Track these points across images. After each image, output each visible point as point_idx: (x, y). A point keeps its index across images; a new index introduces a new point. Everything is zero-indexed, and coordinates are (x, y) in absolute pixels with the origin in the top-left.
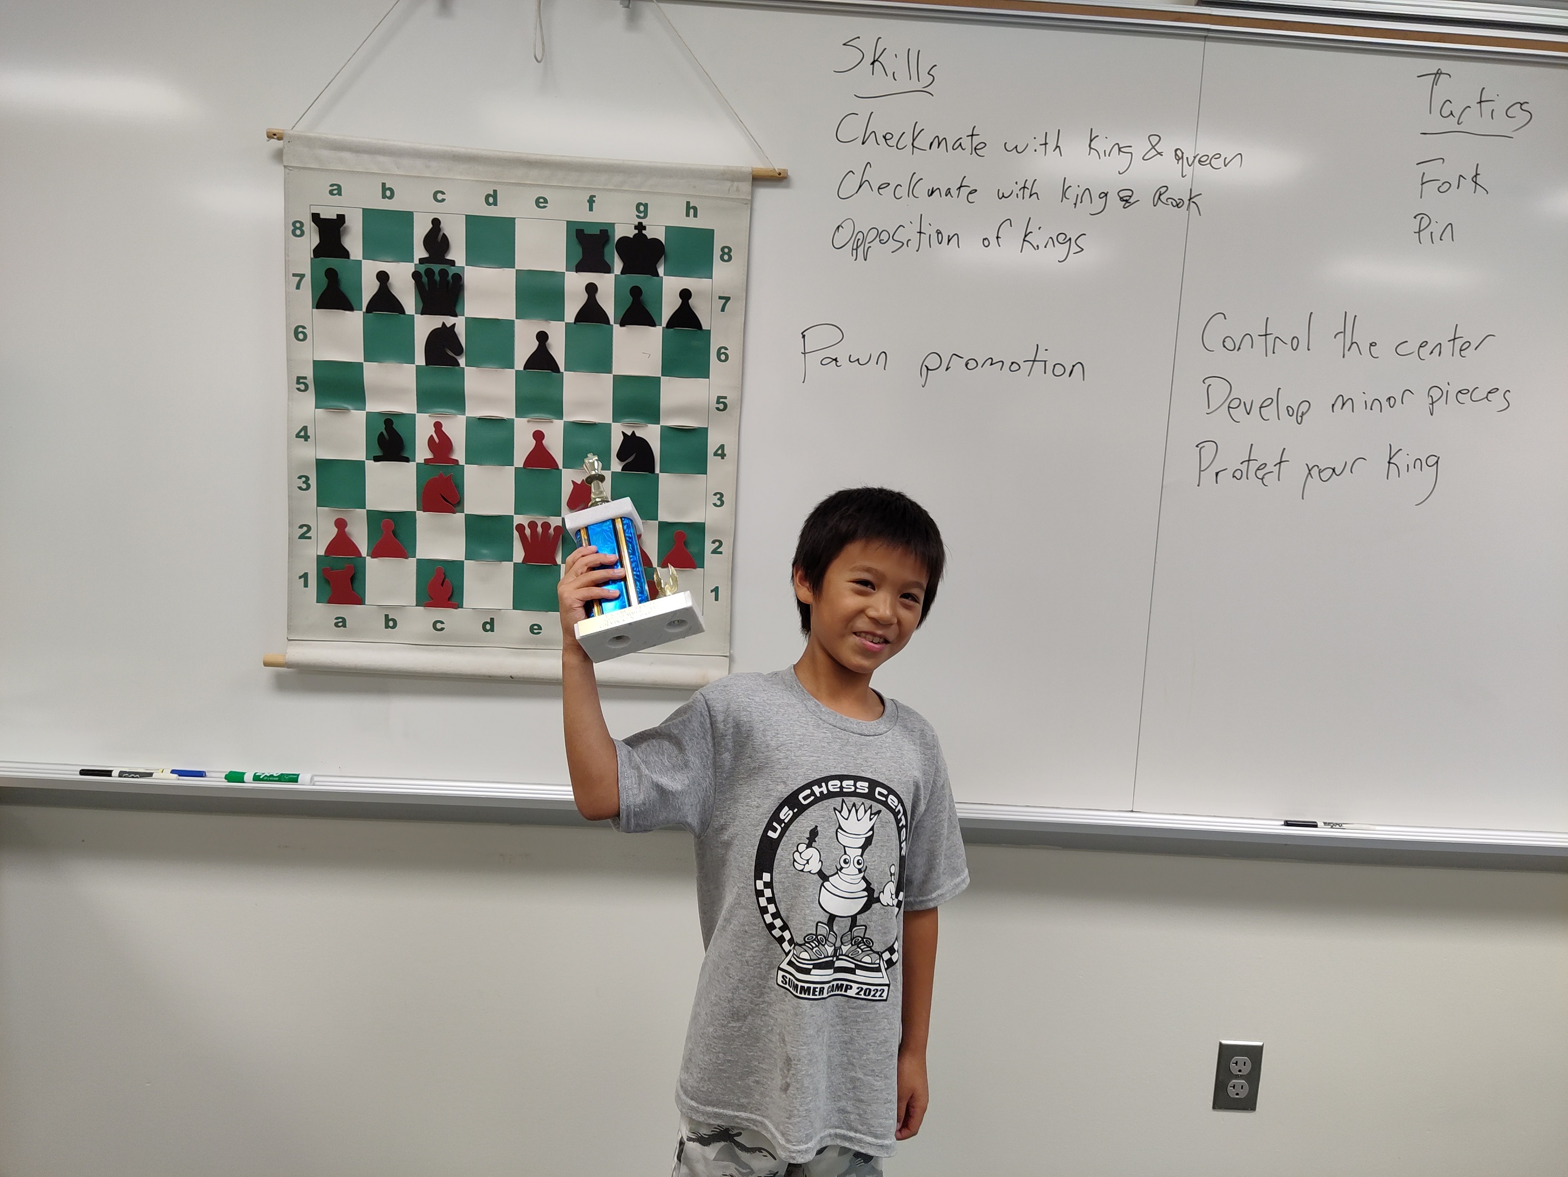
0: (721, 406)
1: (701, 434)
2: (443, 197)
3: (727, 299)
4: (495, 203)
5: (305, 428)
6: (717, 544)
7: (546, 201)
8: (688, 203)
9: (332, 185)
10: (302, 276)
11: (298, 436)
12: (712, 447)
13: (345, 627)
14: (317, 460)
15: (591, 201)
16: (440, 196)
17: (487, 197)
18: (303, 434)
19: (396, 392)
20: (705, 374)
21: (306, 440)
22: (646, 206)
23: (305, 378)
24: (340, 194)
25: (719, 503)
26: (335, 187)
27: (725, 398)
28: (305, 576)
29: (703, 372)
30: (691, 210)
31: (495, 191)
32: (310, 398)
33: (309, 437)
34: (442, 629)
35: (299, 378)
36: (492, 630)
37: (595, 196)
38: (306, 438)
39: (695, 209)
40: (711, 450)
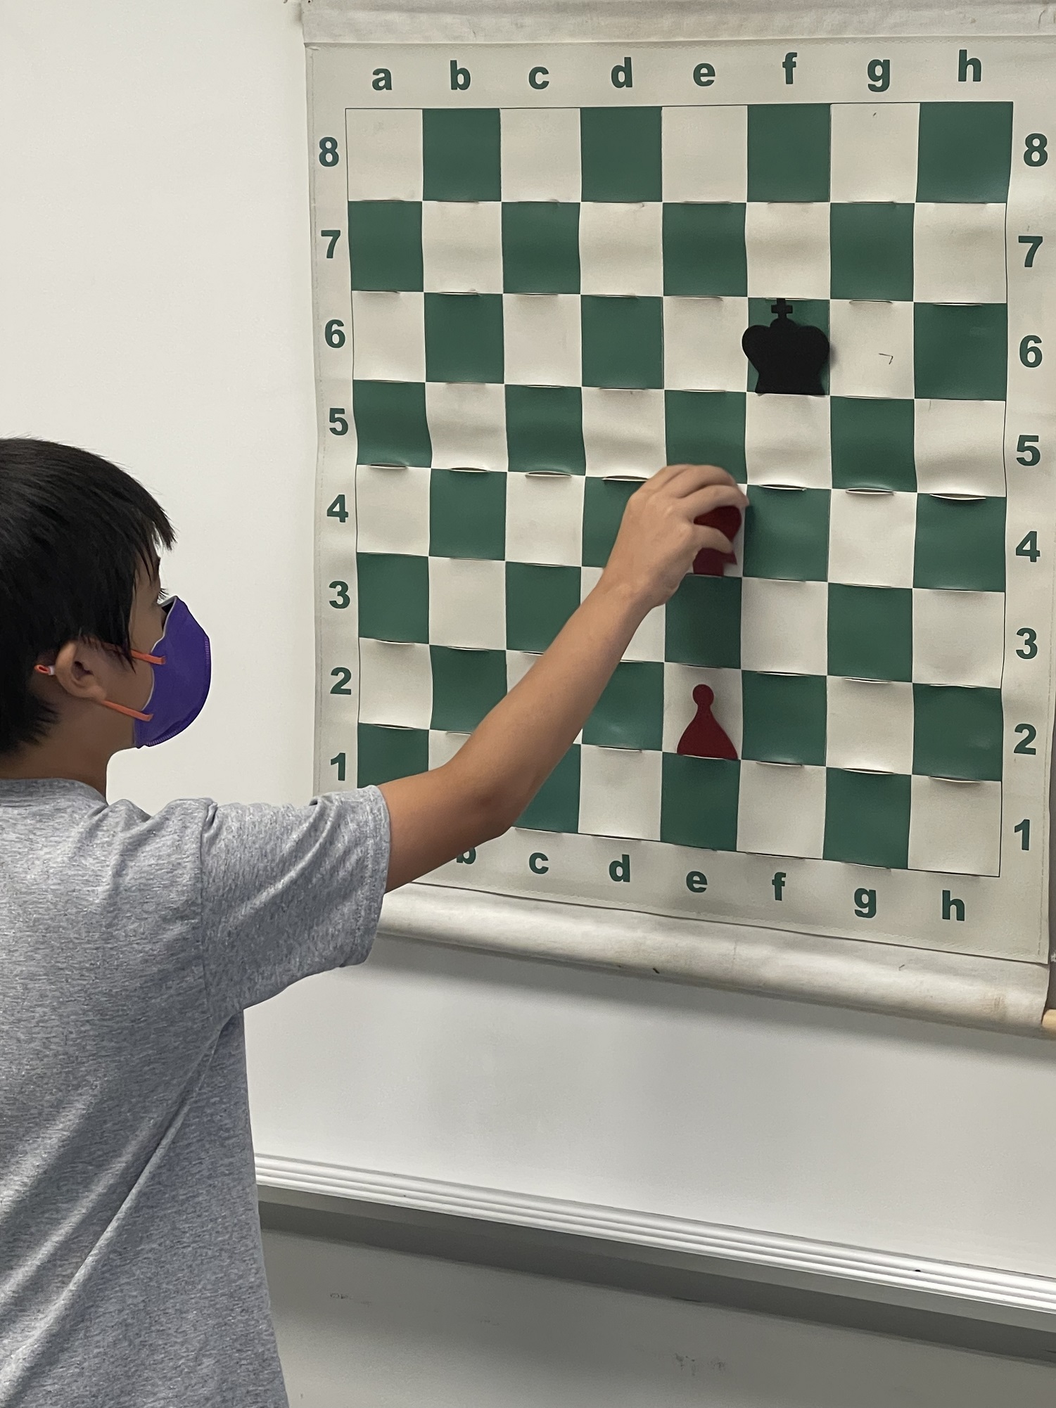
0: (1028, 456)
1: (993, 508)
3: (1037, 241)
5: (341, 499)
6: (1026, 733)
8: (963, 53)
9: (376, 72)
11: (331, 513)
12: (1013, 537)
14: (358, 554)
15: (789, 64)
18: (338, 510)
20: (999, 393)
21: (343, 520)
22: (886, 65)
24: (388, 86)
25: (1027, 650)
27: (1035, 439)
29: (995, 388)
30: (968, 66)
32: (349, 444)
37: (795, 55)
38: (343, 516)
39: (976, 64)
40: (1011, 543)
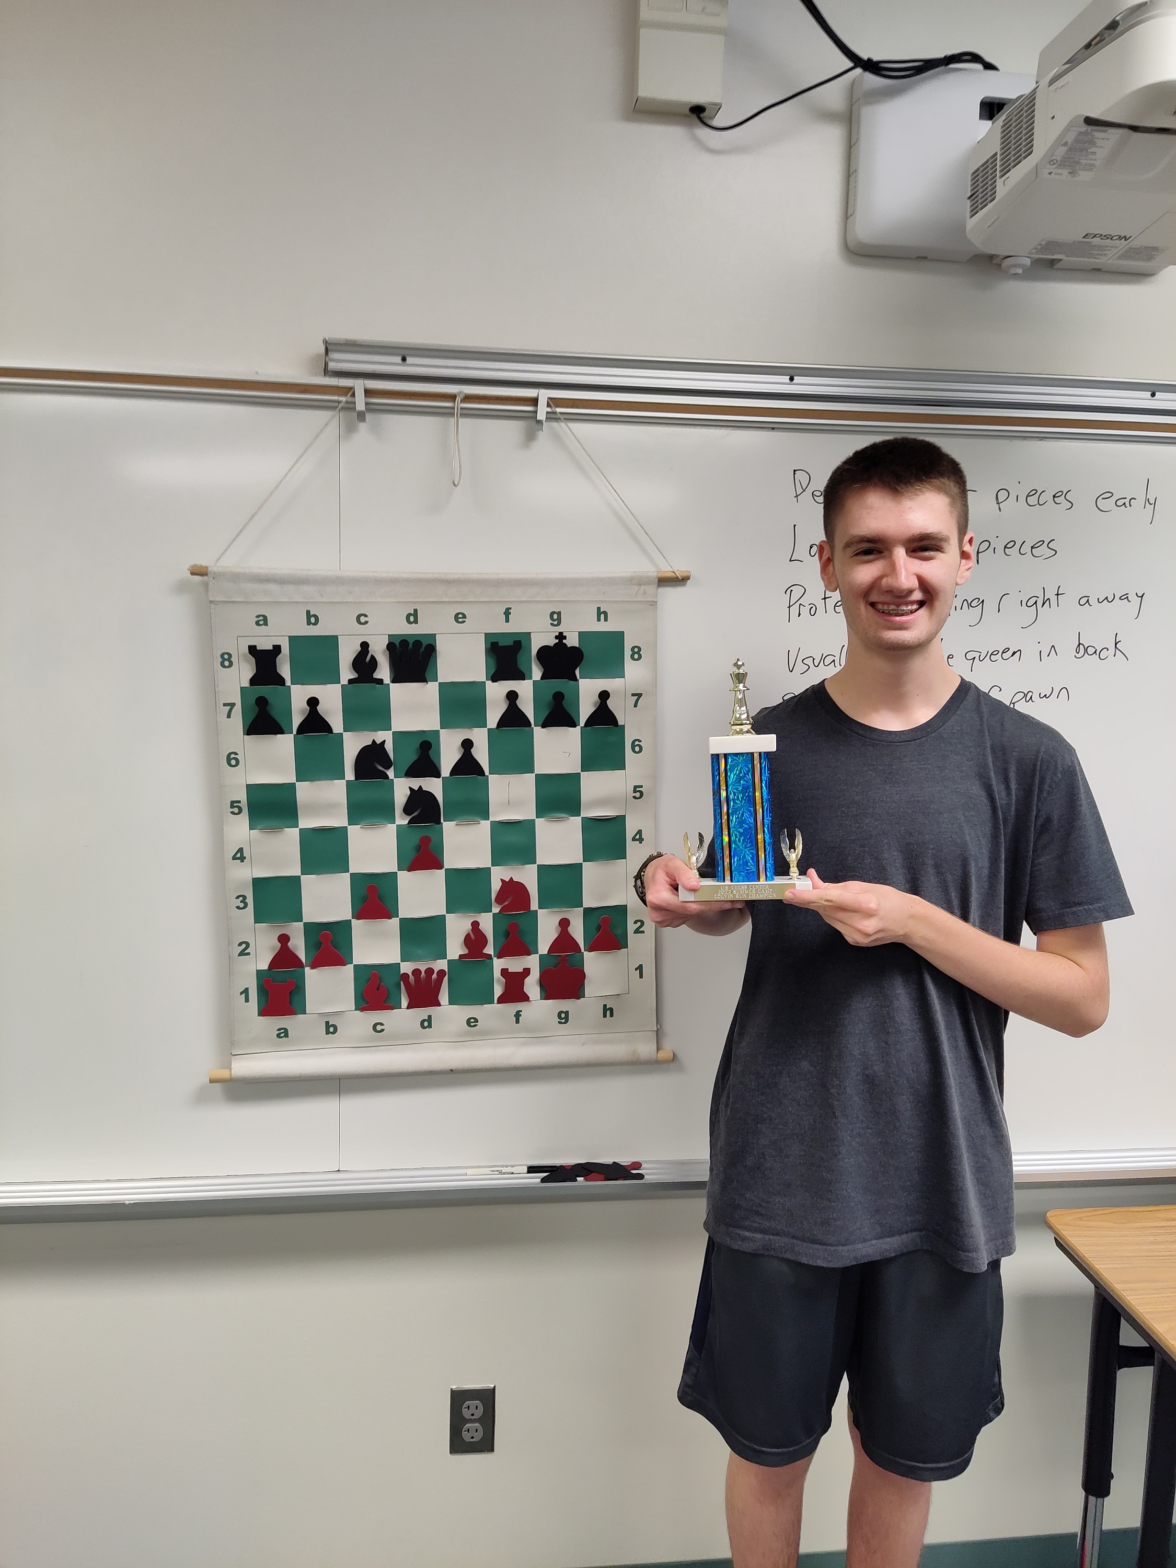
2: (366, 619)
4: (416, 622)
7: (464, 616)
10: (232, 705)
13: (288, 1037)
16: (363, 619)
17: (408, 616)
19: (328, 808)
23: (239, 802)
26: (262, 618)
28: (246, 992)
31: (416, 611)
33: (245, 858)
34: (382, 1030)
35: (232, 802)
36: (430, 1026)
